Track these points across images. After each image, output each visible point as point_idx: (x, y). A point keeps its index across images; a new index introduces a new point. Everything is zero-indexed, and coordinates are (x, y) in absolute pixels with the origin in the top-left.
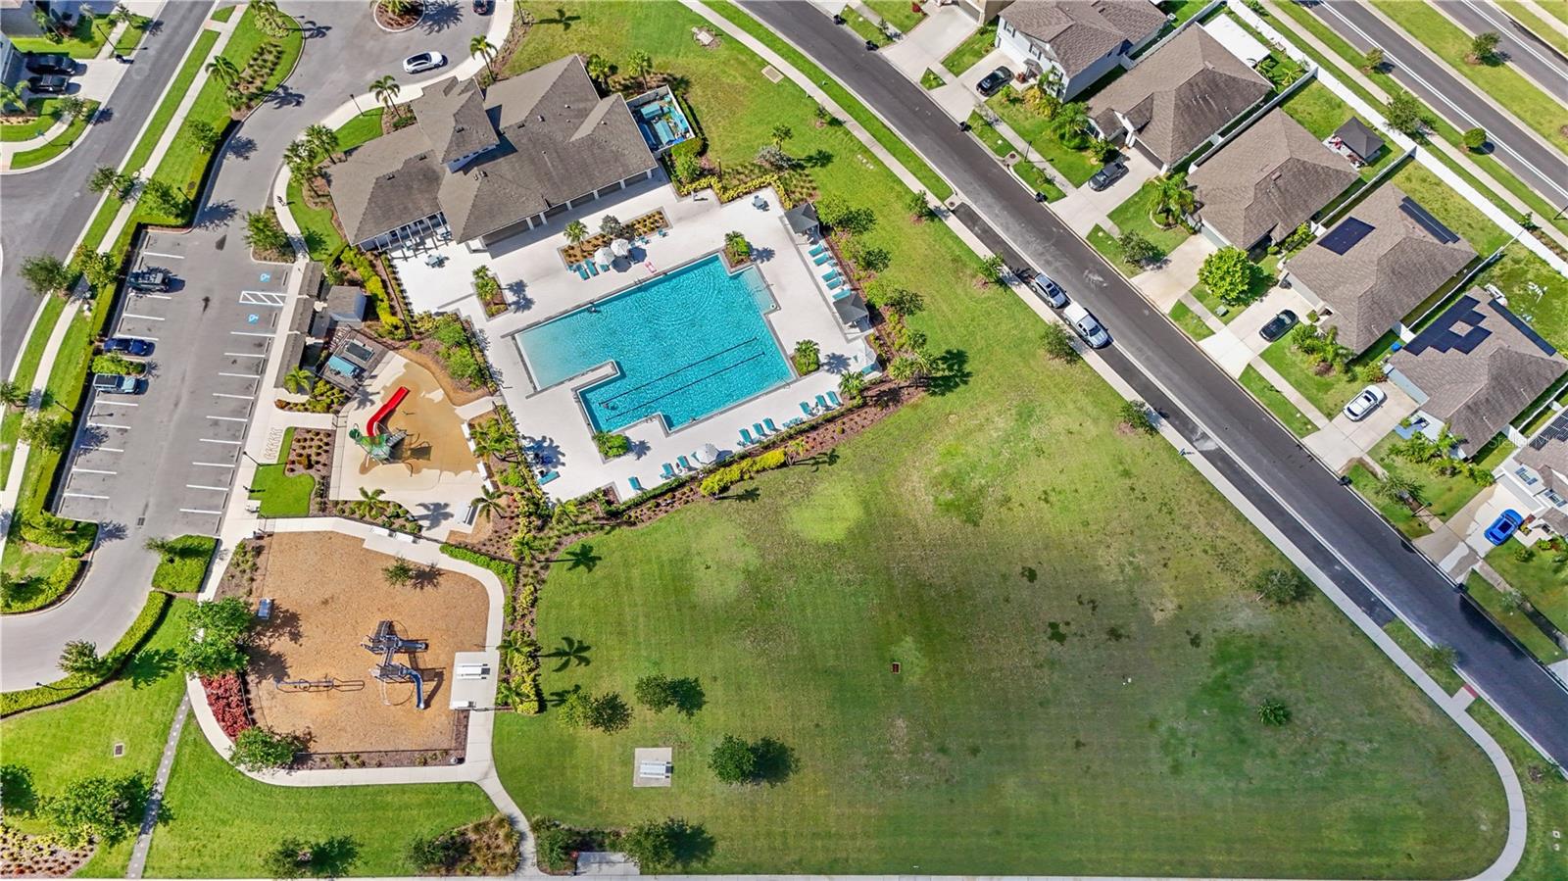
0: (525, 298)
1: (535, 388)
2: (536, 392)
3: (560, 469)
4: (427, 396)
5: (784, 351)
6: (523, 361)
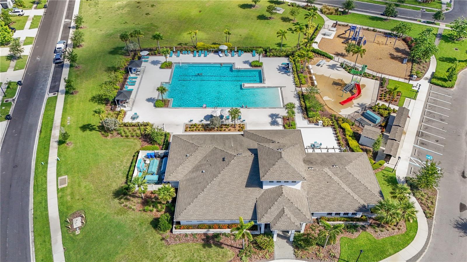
0: (272, 118)
1: (281, 89)
2: (281, 87)
3: (281, 65)
4: (331, 99)
5: (172, 72)
6: (283, 98)
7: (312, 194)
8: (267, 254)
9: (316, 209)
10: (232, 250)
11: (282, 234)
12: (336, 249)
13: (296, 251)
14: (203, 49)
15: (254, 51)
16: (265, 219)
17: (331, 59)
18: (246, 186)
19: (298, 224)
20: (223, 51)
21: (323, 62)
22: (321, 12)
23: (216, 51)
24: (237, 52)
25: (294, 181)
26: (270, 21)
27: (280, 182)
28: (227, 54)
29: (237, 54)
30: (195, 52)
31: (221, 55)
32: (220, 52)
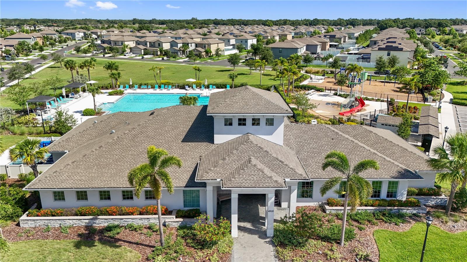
4: (326, 112)
7: (305, 153)
8: (215, 255)
9: (317, 174)
10: (137, 249)
11: (252, 228)
12: (367, 247)
13: (280, 249)
14: (166, 85)
15: (228, 86)
16: (211, 175)
17: (322, 91)
18: (184, 141)
19: (280, 180)
20: (190, 86)
21: (312, 93)
22: (306, 72)
23: (183, 87)
24: (208, 87)
25: (270, 116)
26: (250, 75)
27: (245, 124)
28: (195, 89)
29: (207, 90)
30: (157, 86)
31: (188, 89)
32: (187, 87)
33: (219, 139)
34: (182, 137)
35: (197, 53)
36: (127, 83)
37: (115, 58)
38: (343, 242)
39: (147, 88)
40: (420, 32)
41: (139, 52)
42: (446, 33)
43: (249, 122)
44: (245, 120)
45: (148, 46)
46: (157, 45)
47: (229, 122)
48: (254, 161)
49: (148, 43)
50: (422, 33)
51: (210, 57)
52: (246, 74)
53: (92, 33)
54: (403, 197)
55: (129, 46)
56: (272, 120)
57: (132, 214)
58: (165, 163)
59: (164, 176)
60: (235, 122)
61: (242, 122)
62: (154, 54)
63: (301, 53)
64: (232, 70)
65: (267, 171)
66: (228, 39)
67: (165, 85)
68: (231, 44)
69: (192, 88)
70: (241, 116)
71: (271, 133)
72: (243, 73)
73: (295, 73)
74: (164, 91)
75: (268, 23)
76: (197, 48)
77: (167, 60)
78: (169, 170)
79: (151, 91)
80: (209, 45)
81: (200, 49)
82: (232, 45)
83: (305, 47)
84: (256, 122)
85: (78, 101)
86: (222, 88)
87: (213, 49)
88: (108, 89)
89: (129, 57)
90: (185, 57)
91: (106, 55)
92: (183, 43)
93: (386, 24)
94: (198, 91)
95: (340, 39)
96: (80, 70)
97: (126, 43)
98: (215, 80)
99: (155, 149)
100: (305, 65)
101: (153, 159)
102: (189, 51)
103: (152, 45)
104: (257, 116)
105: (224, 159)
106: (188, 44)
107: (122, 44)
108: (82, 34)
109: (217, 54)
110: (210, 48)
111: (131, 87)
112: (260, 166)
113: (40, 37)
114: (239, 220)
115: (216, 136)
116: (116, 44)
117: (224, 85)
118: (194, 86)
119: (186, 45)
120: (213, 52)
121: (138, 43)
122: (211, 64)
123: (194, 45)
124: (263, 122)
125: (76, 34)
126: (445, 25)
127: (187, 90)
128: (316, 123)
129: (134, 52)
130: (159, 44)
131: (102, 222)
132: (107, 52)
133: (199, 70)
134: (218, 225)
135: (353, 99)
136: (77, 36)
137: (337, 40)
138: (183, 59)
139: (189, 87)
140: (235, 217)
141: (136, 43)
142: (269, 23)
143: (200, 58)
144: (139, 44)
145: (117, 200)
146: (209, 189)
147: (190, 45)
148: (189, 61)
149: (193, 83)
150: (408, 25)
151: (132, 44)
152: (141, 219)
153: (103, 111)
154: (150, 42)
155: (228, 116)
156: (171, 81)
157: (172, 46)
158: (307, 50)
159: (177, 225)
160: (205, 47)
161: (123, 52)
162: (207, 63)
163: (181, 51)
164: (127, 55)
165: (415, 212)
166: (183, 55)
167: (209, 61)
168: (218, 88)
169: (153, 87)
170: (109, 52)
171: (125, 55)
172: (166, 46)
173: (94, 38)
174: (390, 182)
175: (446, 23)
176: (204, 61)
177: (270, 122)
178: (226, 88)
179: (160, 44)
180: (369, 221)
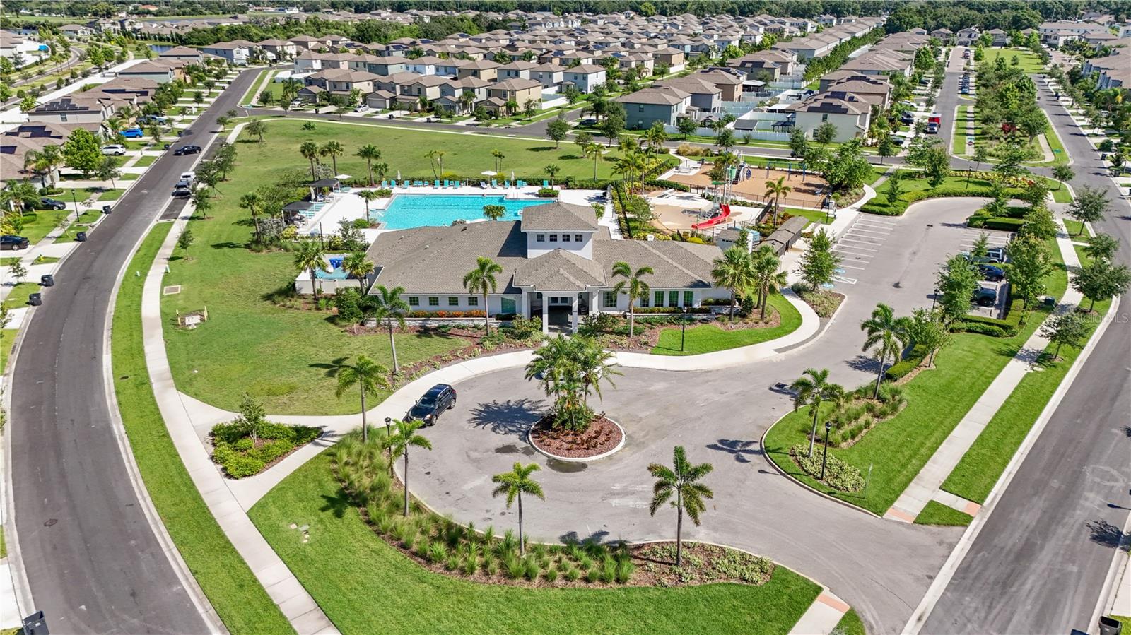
8: (530, 343)
10: (468, 339)
12: (650, 338)
14: (453, 179)
15: (546, 182)
16: (525, 282)
17: (685, 191)
18: (499, 256)
19: (582, 285)
20: (487, 181)
21: (670, 194)
22: (678, 153)
23: (476, 184)
24: (515, 183)
25: (579, 232)
26: (583, 160)
27: (556, 240)
28: (496, 186)
29: (514, 187)
30: (437, 182)
31: (485, 186)
32: (483, 184)
33: (533, 253)
34: (498, 252)
35: (492, 108)
36: (393, 178)
37: (341, 119)
38: (632, 335)
39: (423, 185)
40: (968, 40)
41: (381, 104)
42: (1020, 42)
43: (560, 238)
44: (556, 236)
45: (398, 92)
46: (415, 91)
47: (541, 238)
48: (562, 271)
49: (398, 87)
50: (972, 42)
51: (514, 114)
52: (577, 158)
53: (264, 47)
54: (696, 306)
55: (361, 92)
56: (581, 236)
57: (459, 316)
58: (492, 269)
59: (491, 279)
60: (547, 238)
61: (553, 238)
62: (412, 109)
63: (679, 111)
64: (555, 148)
65: (572, 279)
66: (550, 72)
67: (450, 180)
68: (555, 81)
69: (491, 184)
70: (552, 232)
71: (580, 248)
72: (573, 154)
73: (639, 168)
74: (449, 190)
75: (642, 7)
76: (490, 99)
77: (437, 122)
78: (495, 274)
79: (428, 190)
80: (513, 92)
81: (495, 100)
82: (558, 84)
83: (689, 99)
84: (566, 238)
85: (333, 206)
86: (536, 185)
87: (521, 99)
88: (364, 186)
89: (366, 115)
90: (468, 115)
91: (322, 110)
92: (463, 88)
93: (899, 19)
94: (500, 190)
95: (772, 70)
96: (321, 158)
97: (356, 86)
98: (525, 169)
99: (484, 259)
100: (683, 136)
101: (483, 266)
102: (476, 103)
103: (406, 91)
104: (567, 232)
105: (536, 270)
106: (473, 90)
107: (348, 87)
108: (246, 52)
109: (529, 112)
110: (515, 97)
111: (399, 183)
112: (566, 274)
113: (180, 68)
114: (549, 324)
115: (529, 251)
116: (335, 87)
117: (539, 181)
118: (494, 182)
119: (469, 92)
120: (521, 108)
121: (378, 86)
122: (516, 131)
123: (484, 91)
124: (573, 238)
125: (234, 52)
126: (1026, 22)
127: (483, 188)
128: (652, 239)
129: (373, 104)
130: (419, 90)
131: (433, 323)
132: (320, 103)
133: (500, 156)
134: (532, 320)
135: (717, 205)
136: (236, 56)
137: (766, 72)
138: (465, 120)
139: (486, 183)
140: (545, 316)
141: (375, 85)
142: (645, 7)
143: (496, 119)
144: (380, 89)
145: (444, 305)
146: (524, 294)
147: (476, 90)
148: (478, 125)
149: (492, 177)
150: (948, 20)
151: (366, 88)
152: (467, 320)
153: (377, 222)
154: (402, 87)
155: (541, 232)
156: (458, 173)
157: (443, 93)
158: (693, 104)
159: (496, 326)
160: (505, 96)
161: (351, 105)
162: (510, 130)
163: (461, 104)
164: (359, 110)
165: (705, 317)
166: (463, 110)
167: (514, 124)
168: (530, 184)
169: (432, 184)
170: (325, 102)
171: (356, 111)
172: (433, 93)
173: (271, 59)
174: (685, 292)
175: (1030, 18)
176: (505, 124)
177: (579, 238)
178: (542, 184)
179: (421, 90)
180: (662, 324)
